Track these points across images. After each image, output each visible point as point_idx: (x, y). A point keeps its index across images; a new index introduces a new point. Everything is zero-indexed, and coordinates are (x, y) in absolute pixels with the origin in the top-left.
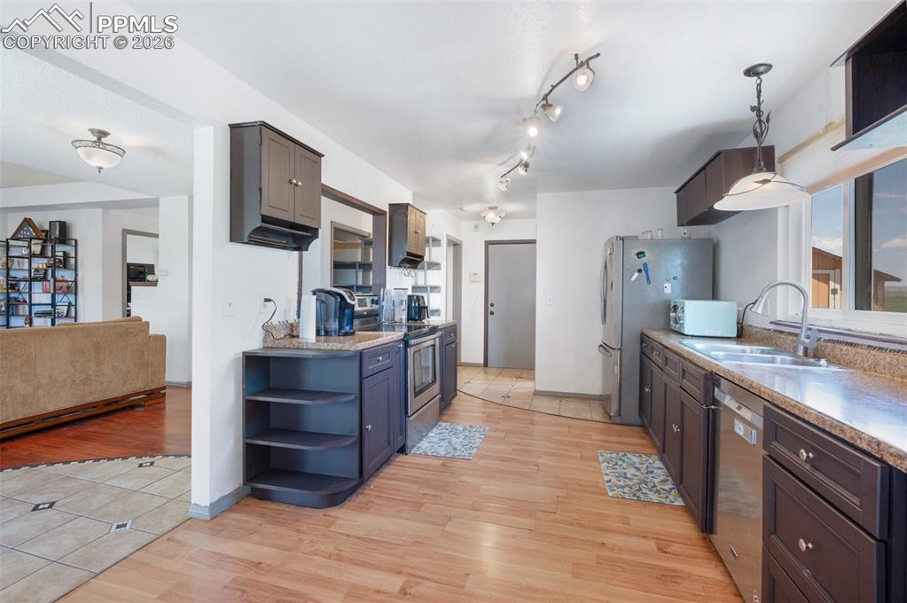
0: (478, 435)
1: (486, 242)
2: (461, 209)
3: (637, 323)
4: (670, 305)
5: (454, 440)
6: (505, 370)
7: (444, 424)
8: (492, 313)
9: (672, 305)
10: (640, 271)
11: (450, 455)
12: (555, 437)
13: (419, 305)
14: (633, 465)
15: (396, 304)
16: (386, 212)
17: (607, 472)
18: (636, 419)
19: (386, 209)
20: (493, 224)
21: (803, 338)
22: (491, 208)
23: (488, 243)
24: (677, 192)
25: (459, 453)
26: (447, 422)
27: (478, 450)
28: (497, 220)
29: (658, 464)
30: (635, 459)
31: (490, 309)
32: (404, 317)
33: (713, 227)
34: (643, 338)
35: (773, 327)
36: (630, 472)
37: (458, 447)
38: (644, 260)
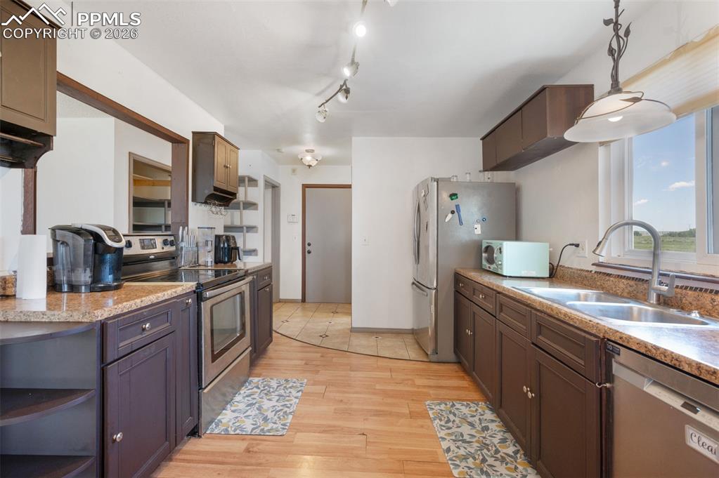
0: (294, 392)
1: (303, 185)
2: (278, 150)
3: (452, 263)
4: (481, 246)
5: (267, 404)
6: (322, 306)
7: (255, 380)
8: (309, 252)
9: (484, 246)
10: (453, 212)
11: (257, 431)
12: (378, 387)
13: (228, 245)
14: (464, 419)
15: (200, 245)
16: (188, 141)
17: (442, 434)
18: (452, 357)
19: (190, 137)
20: (310, 166)
21: (656, 285)
22: (307, 151)
23: (305, 187)
24: (483, 139)
25: (270, 426)
26: (259, 376)
27: (294, 417)
28: (314, 163)
29: (489, 415)
30: (465, 410)
31: (308, 248)
32: (210, 259)
33: (512, 173)
34: (458, 278)
35: (594, 269)
36: (466, 429)
37: (270, 415)
38: (455, 202)
